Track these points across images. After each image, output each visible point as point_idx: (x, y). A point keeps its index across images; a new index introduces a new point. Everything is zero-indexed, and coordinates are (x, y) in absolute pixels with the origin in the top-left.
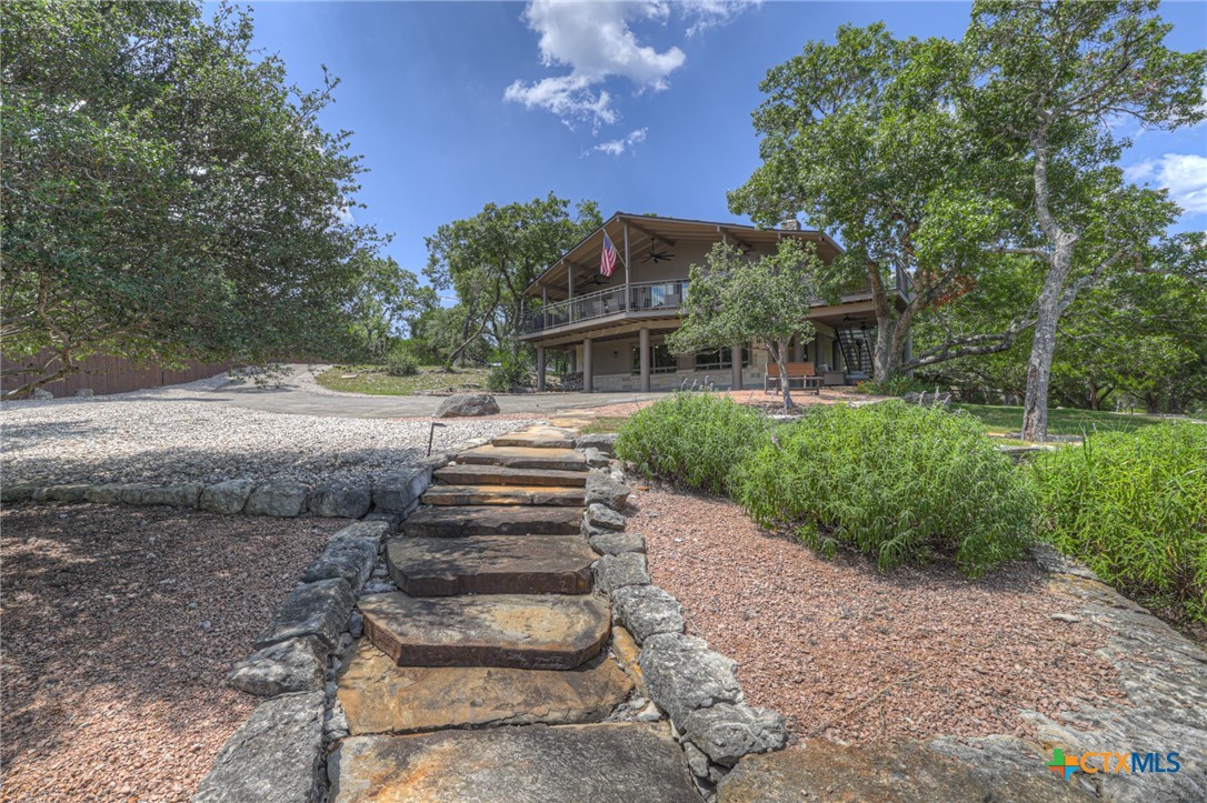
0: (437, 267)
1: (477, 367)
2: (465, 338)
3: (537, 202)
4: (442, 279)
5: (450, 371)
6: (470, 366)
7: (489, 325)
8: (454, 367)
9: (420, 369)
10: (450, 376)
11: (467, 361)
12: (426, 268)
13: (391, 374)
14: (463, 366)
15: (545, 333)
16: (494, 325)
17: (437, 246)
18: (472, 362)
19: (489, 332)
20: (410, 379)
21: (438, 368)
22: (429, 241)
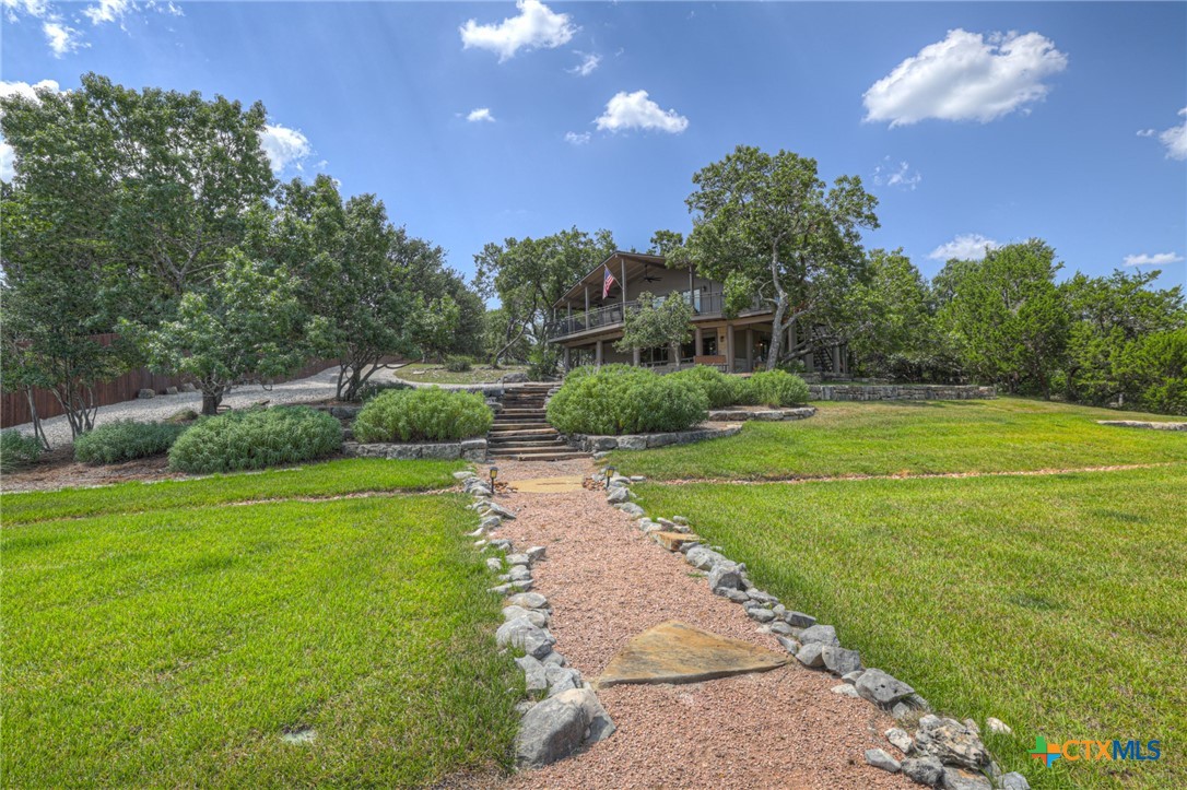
0: (484, 279)
1: (519, 364)
2: (508, 340)
3: (564, 232)
4: (488, 289)
5: (496, 367)
6: (512, 364)
7: (530, 326)
8: (499, 364)
9: (473, 366)
10: (497, 371)
11: (509, 360)
12: (474, 279)
13: (451, 370)
14: (507, 363)
15: (569, 337)
16: (534, 326)
17: (484, 260)
18: (514, 360)
19: (530, 333)
20: (466, 374)
21: (487, 366)
22: (477, 258)
